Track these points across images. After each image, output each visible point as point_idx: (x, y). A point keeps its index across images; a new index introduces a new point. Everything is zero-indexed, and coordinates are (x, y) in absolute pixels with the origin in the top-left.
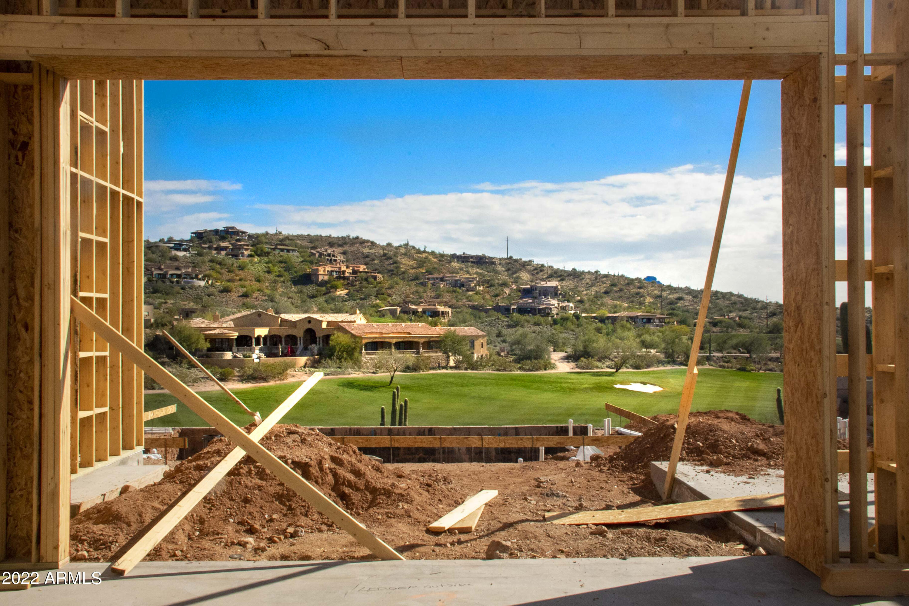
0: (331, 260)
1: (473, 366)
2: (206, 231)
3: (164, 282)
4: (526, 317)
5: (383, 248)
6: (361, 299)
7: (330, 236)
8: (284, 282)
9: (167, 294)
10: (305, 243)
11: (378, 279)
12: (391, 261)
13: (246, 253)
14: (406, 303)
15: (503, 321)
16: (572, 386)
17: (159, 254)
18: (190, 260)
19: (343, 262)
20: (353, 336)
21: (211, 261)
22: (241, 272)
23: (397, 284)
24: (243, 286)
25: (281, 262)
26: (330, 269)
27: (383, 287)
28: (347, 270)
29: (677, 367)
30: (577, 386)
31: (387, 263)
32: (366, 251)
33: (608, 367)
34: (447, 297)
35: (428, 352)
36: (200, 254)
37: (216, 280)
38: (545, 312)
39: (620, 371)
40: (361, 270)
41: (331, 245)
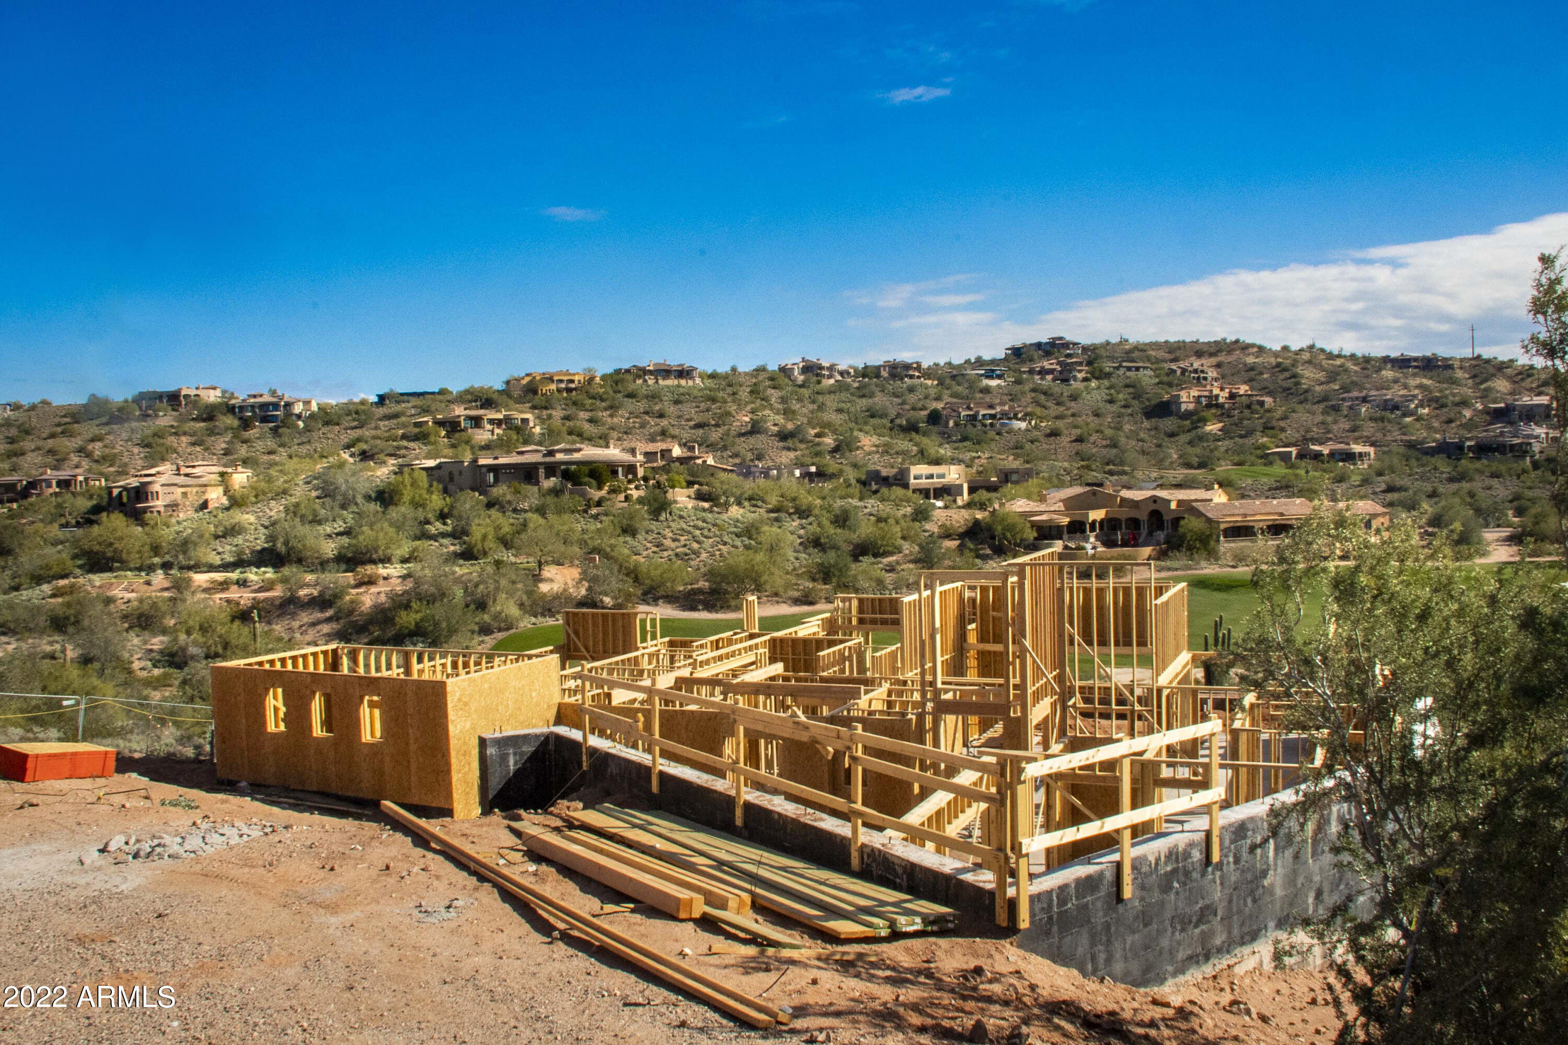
0: (1198, 378)
2: (1025, 346)
3: (975, 426)
5: (1276, 354)
6: (1241, 437)
7: (1197, 342)
8: (1132, 415)
9: (979, 443)
10: (1160, 354)
11: (1266, 406)
12: (1287, 374)
13: (1080, 376)
14: (1306, 440)
17: (966, 385)
18: (1006, 392)
19: (1216, 380)
20: (1209, 520)
21: (1034, 390)
22: (1073, 404)
23: (1294, 411)
24: (1076, 427)
25: (1127, 386)
26: (1196, 394)
27: (1272, 418)
28: (1222, 394)
31: (1282, 377)
32: (1250, 360)
34: (1369, 429)
36: (1018, 382)
37: (1041, 419)
38: (1523, 451)
40: (1242, 392)
41: (1199, 354)
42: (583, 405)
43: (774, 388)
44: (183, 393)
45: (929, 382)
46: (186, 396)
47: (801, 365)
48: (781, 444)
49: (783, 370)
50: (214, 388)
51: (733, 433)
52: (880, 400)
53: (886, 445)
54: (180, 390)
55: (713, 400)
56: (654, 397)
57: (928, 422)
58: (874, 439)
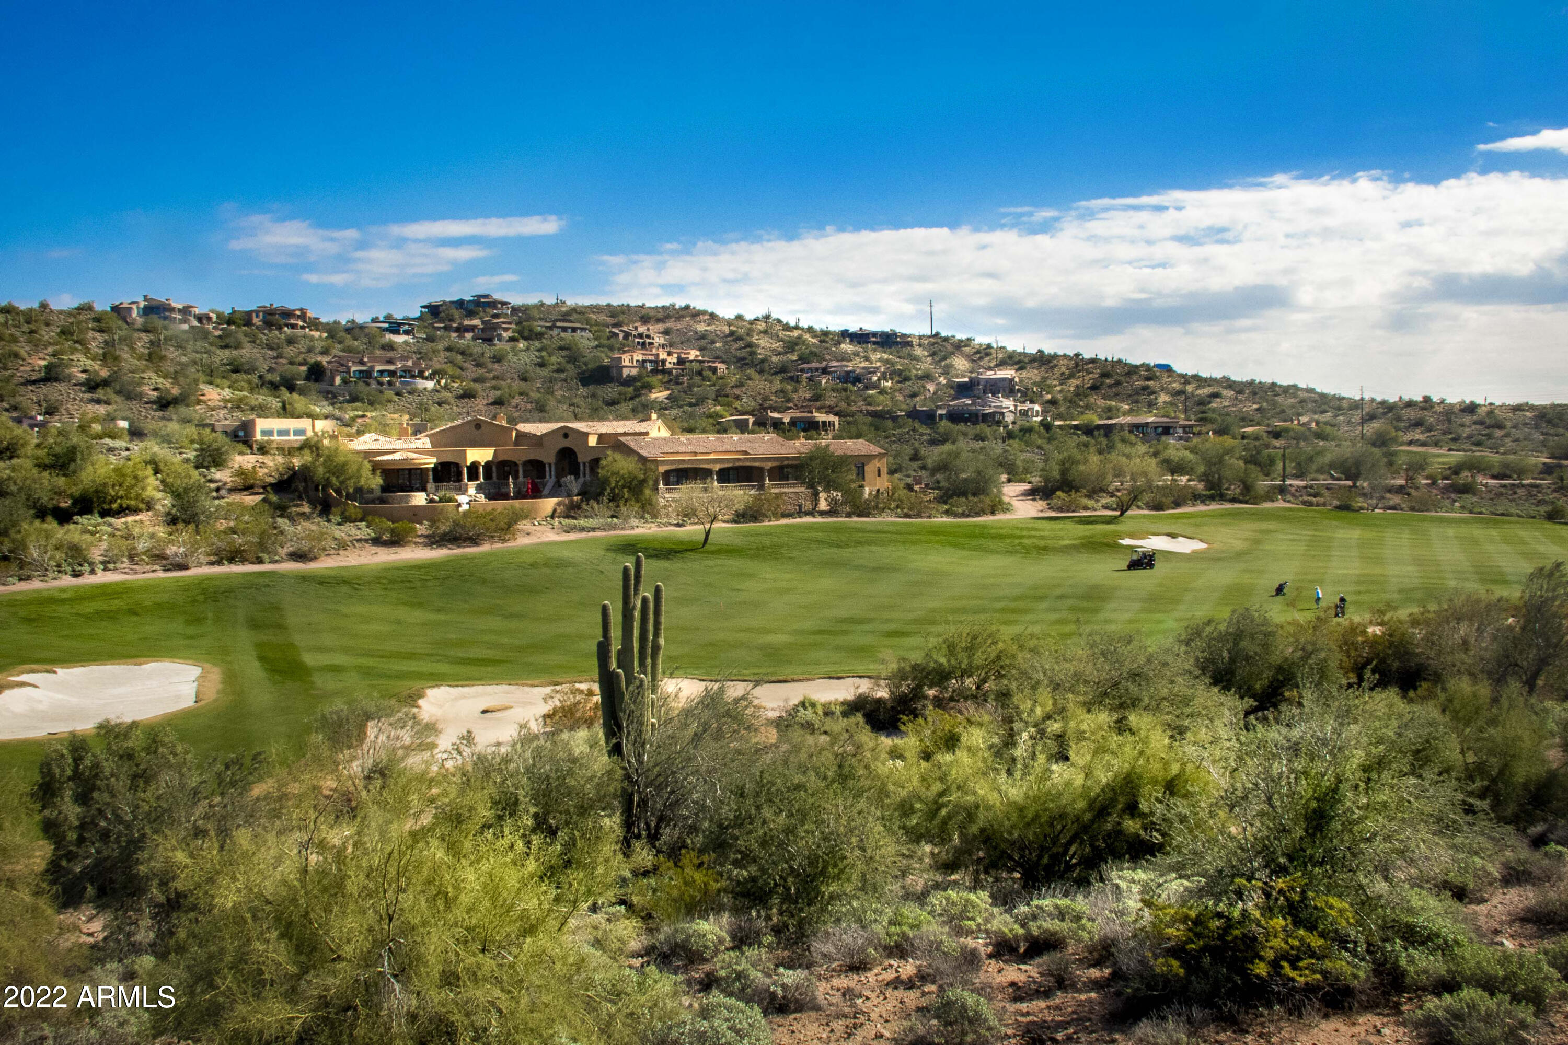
0: (644, 343)
1: (862, 510)
2: (444, 303)
3: (368, 384)
4: (962, 427)
5: (729, 323)
6: (691, 405)
7: (643, 307)
8: (565, 380)
9: (371, 403)
10: (602, 318)
11: (719, 373)
13: (505, 335)
14: (763, 408)
15: (922, 435)
16: (1042, 543)
17: (365, 340)
18: (414, 349)
19: (663, 346)
20: (643, 459)
21: (449, 349)
22: (496, 366)
23: (750, 379)
24: (495, 388)
25: (561, 348)
26: (640, 358)
27: (726, 385)
28: (669, 359)
29: (1228, 506)
30: (1049, 543)
31: (736, 346)
32: (701, 328)
33: (1106, 507)
34: (831, 399)
35: (781, 486)
36: (430, 339)
37: (453, 378)
38: (994, 419)
39: (1129, 513)
40: (692, 358)
41: (645, 319)
43: (101, 331)
45: (317, 334)
47: (142, 305)
48: (89, 396)
49: (115, 309)
51: (16, 380)
52: (247, 352)
53: (241, 400)
57: (307, 378)
58: (227, 393)
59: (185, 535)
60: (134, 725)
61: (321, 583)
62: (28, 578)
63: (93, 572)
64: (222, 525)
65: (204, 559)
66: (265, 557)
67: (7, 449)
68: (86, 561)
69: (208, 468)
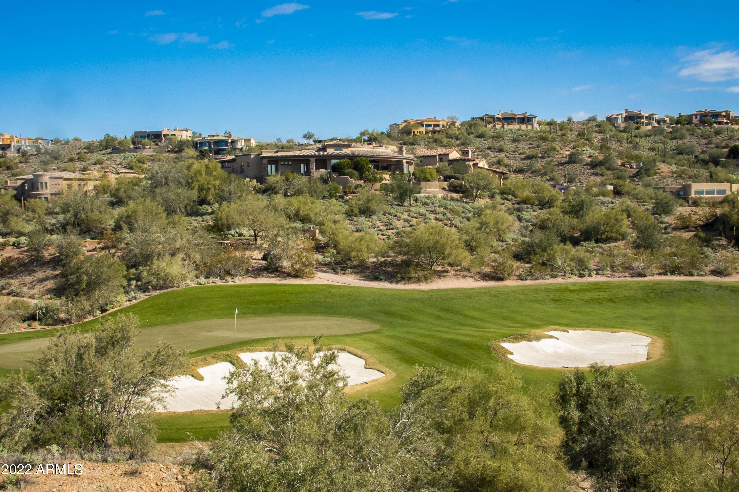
42: (441, 142)
43: (600, 132)
44: (163, 133)
45: (736, 127)
46: (165, 135)
47: (624, 116)
48: (592, 171)
49: (609, 119)
50: (187, 130)
51: (554, 163)
52: (688, 141)
53: (683, 172)
54: (161, 132)
55: (544, 139)
56: (498, 137)
57: (728, 157)
58: (673, 168)
59: (645, 256)
60: (611, 368)
61: (733, 291)
62: (556, 277)
63: (590, 275)
64: (668, 250)
65: (655, 271)
66: (695, 272)
67: (548, 202)
68: (586, 268)
69: (660, 215)
